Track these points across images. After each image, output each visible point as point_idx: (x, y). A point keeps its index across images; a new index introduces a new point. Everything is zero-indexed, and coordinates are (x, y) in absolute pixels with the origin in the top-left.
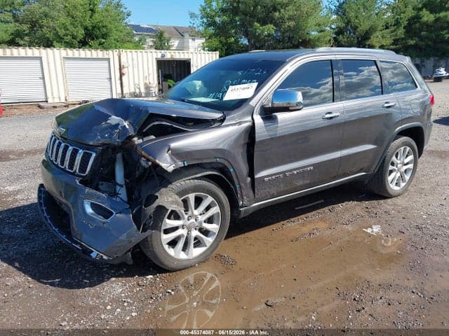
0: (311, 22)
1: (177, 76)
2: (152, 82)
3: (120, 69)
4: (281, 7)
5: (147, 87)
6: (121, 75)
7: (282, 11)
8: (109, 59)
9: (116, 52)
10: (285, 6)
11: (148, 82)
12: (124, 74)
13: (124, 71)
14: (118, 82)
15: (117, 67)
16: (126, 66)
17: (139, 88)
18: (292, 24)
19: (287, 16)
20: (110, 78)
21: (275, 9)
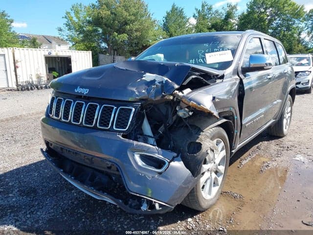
0: (151, 33)
1: (59, 69)
2: (42, 73)
3: (15, 63)
4: (131, 22)
5: (39, 77)
6: (16, 68)
7: (131, 25)
8: (4, 55)
9: (10, 50)
10: (133, 22)
11: (39, 73)
12: (17, 67)
13: (17, 64)
14: (13, 73)
15: (12, 61)
16: (19, 60)
17: (32, 78)
18: (138, 34)
19: (134, 29)
20: (6, 70)
21: (126, 24)
